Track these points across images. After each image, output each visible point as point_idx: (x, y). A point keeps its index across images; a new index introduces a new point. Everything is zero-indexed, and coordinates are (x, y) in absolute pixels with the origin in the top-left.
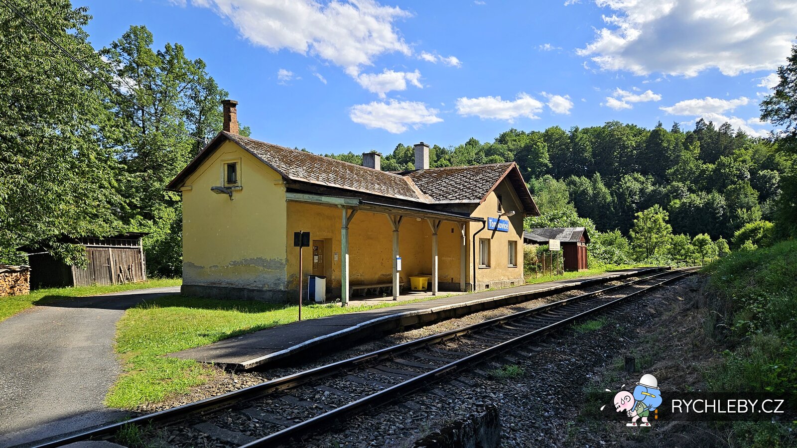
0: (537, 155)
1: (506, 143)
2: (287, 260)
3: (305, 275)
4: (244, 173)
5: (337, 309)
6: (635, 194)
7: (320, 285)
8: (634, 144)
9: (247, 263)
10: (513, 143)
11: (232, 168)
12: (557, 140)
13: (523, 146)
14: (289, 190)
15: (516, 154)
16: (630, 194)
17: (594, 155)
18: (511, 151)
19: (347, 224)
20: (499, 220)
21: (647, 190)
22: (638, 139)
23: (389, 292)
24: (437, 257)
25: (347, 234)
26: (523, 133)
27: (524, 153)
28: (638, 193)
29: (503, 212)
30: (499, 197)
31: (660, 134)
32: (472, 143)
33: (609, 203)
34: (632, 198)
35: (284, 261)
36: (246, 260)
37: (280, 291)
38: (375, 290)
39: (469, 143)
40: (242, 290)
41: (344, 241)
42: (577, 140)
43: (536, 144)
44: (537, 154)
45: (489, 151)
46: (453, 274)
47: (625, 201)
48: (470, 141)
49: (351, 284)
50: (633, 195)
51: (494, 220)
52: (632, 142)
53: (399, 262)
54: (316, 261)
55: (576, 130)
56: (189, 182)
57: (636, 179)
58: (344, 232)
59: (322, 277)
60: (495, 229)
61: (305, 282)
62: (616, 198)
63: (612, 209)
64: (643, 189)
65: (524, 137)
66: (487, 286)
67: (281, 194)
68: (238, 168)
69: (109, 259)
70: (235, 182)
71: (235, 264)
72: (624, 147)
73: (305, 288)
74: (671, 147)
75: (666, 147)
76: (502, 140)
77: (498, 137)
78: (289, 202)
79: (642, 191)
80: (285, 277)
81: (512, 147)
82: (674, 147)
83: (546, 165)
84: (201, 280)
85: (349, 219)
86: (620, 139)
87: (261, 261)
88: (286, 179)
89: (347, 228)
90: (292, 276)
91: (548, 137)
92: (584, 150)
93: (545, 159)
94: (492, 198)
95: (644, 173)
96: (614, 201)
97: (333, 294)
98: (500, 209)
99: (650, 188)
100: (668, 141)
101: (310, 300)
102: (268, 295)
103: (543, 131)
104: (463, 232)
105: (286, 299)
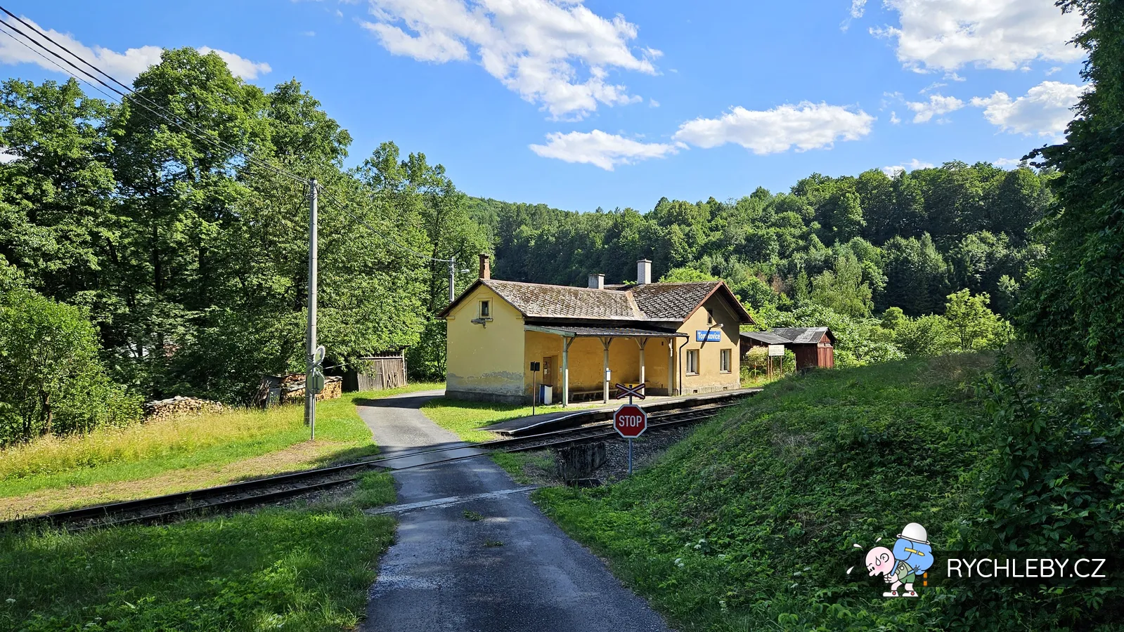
0: (846, 210)
1: (805, 194)
2: (525, 374)
3: (538, 384)
4: (494, 309)
5: (559, 408)
6: (979, 261)
7: (548, 392)
8: (981, 193)
9: (496, 375)
10: (816, 193)
11: (485, 304)
12: (875, 188)
13: (827, 197)
14: (527, 323)
15: (818, 209)
16: (972, 261)
17: (927, 207)
18: (811, 204)
19: (567, 348)
20: (709, 332)
21: (998, 255)
22: (987, 185)
23: (600, 397)
24: (643, 368)
25: (567, 356)
26: (828, 179)
27: (828, 207)
28: (984, 259)
29: (714, 323)
30: (710, 311)
31: (1018, 178)
32: (759, 194)
33: (942, 275)
34: (976, 266)
35: (522, 375)
36: (495, 373)
37: (520, 396)
38: (592, 395)
39: (755, 195)
40: (492, 395)
41: (564, 360)
42: (903, 187)
43: (844, 195)
44: (846, 208)
45: (782, 206)
46: (660, 381)
47: (965, 269)
48: (757, 191)
49: (570, 391)
50: (976, 262)
51: (703, 332)
52: (978, 189)
53: (609, 374)
54: (546, 373)
55: (903, 173)
56: (452, 313)
57: (983, 240)
58: (564, 354)
59: (549, 386)
60: (705, 340)
61: (537, 389)
62: (952, 267)
63: (947, 281)
64: (992, 253)
65: (831, 184)
66: (696, 391)
67: (521, 326)
68: (490, 304)
69: (381, 368)
70: (488, 315)
71: (487, 375)
72: (967, 197)
73: (537, 393)
74: (1035, 195)
75: (1028, 195)
76: (800, 190)
77: (795, 185)
78: (527, 331)
79: (990, 256)
80: (523, 387)
81: (812, 199)
82: (1038, 195)
83: (858, 223)
84: (462, 387)
85: (568, 345)
86: (961, 186)
87: (505, 374)
88: (524, 316)
89: (567, 351)
90: (528, 385)
91: (862, 185)
92: (914, 200)
93: (858, 215)
94: (702, 313)
95: (996, 232)
96: (949, 270)
97: (557, 398)
98: (710, 322)
99: (1001, 252)
100: (1032, 187)
101: (541, 402)
102: (510, 399)
103: (856, 177)
104: (670, 345)
105: (525, 402)
